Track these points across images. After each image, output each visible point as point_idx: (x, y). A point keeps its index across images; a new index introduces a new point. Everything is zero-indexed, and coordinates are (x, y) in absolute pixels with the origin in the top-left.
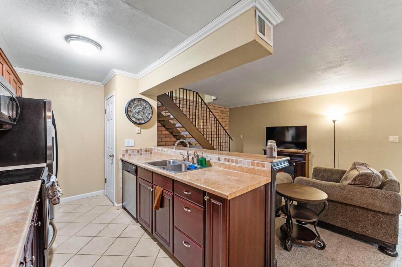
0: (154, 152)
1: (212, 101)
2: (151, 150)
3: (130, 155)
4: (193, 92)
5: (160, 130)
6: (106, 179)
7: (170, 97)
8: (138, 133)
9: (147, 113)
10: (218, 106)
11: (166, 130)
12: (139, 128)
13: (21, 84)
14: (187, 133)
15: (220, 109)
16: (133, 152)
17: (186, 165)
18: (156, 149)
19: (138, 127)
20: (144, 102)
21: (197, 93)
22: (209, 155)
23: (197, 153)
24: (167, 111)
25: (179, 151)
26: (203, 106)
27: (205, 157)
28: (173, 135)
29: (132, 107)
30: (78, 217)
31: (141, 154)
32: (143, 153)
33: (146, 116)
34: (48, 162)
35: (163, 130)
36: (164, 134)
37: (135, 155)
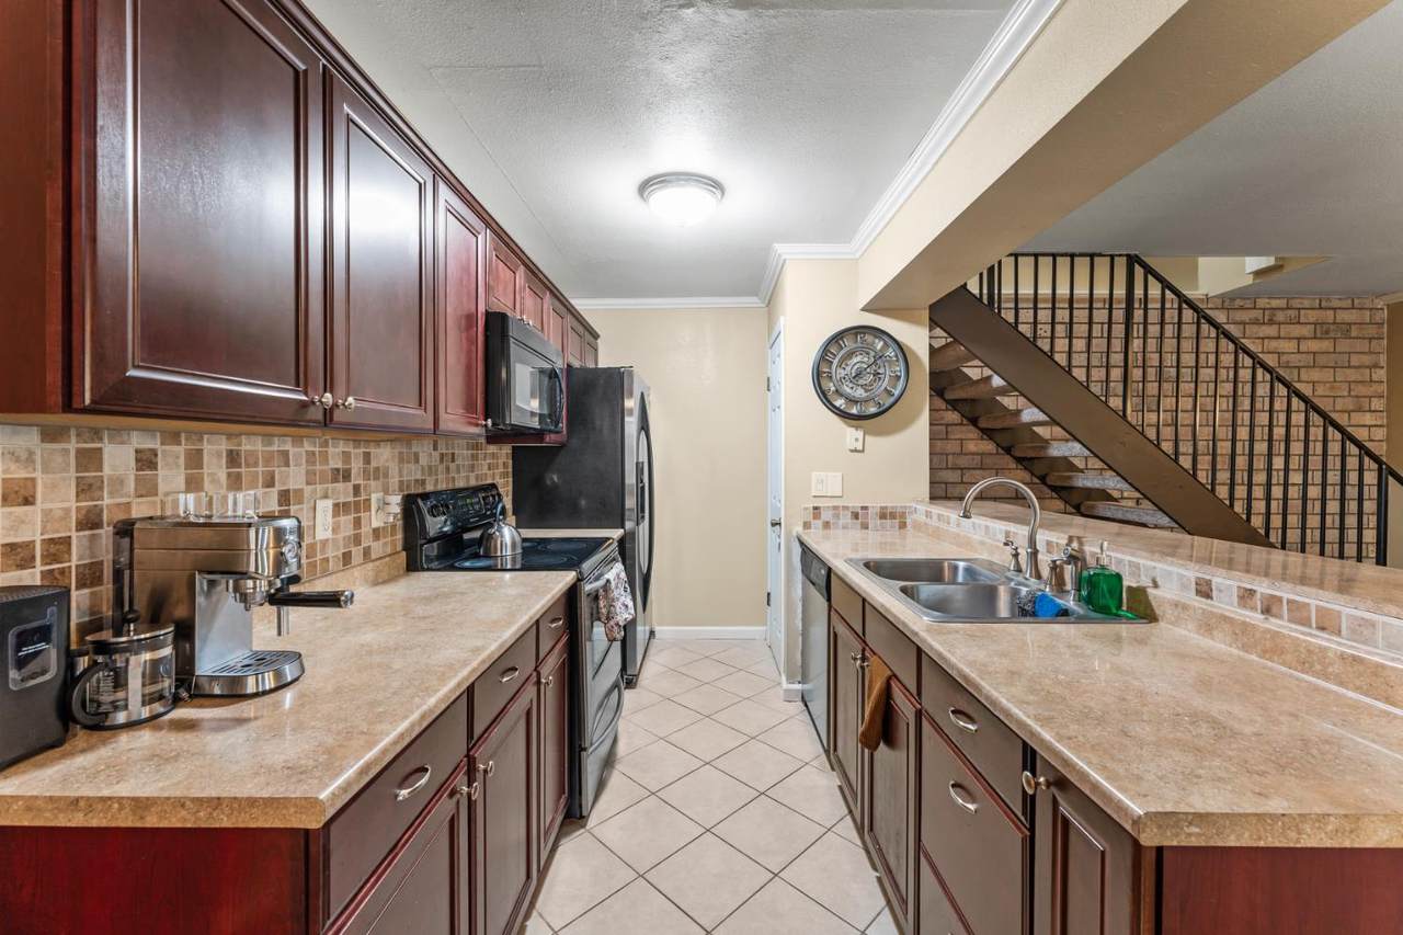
0: (915, 521)
1: (1249, 280)
2: (903, 515)
3: (827, 525)
4: (1112, 257)
5: (957, 437)
6: (769, 594)
7: (986, 302)
8: (856, 451)
9: (887, 376)
10: (1296, 303)
11: (982, 439)
12: (860, 434)
13: (596, 336)
14: (1076, 448)
15: (1312, 316)
16: (837, 516)
17: (1015, 593)
18: (922, 509)
19: (853, 429)
20: (876, 337)
21: (1132, 260)
22: (1142, 561)
23: (1081, 544)
24: (976, 362)
25: (1004, 528)
26: (1171, 315)
27: (1114, 568)
28: (1015, 458)
29: (835, 362)
30: (688, 691)
31: (865, 527)
32: (874, 522)
33: (883, 388)
34: (629, 525)
35: (971, 436)
36: (973, 454)
37: (844, 528)
